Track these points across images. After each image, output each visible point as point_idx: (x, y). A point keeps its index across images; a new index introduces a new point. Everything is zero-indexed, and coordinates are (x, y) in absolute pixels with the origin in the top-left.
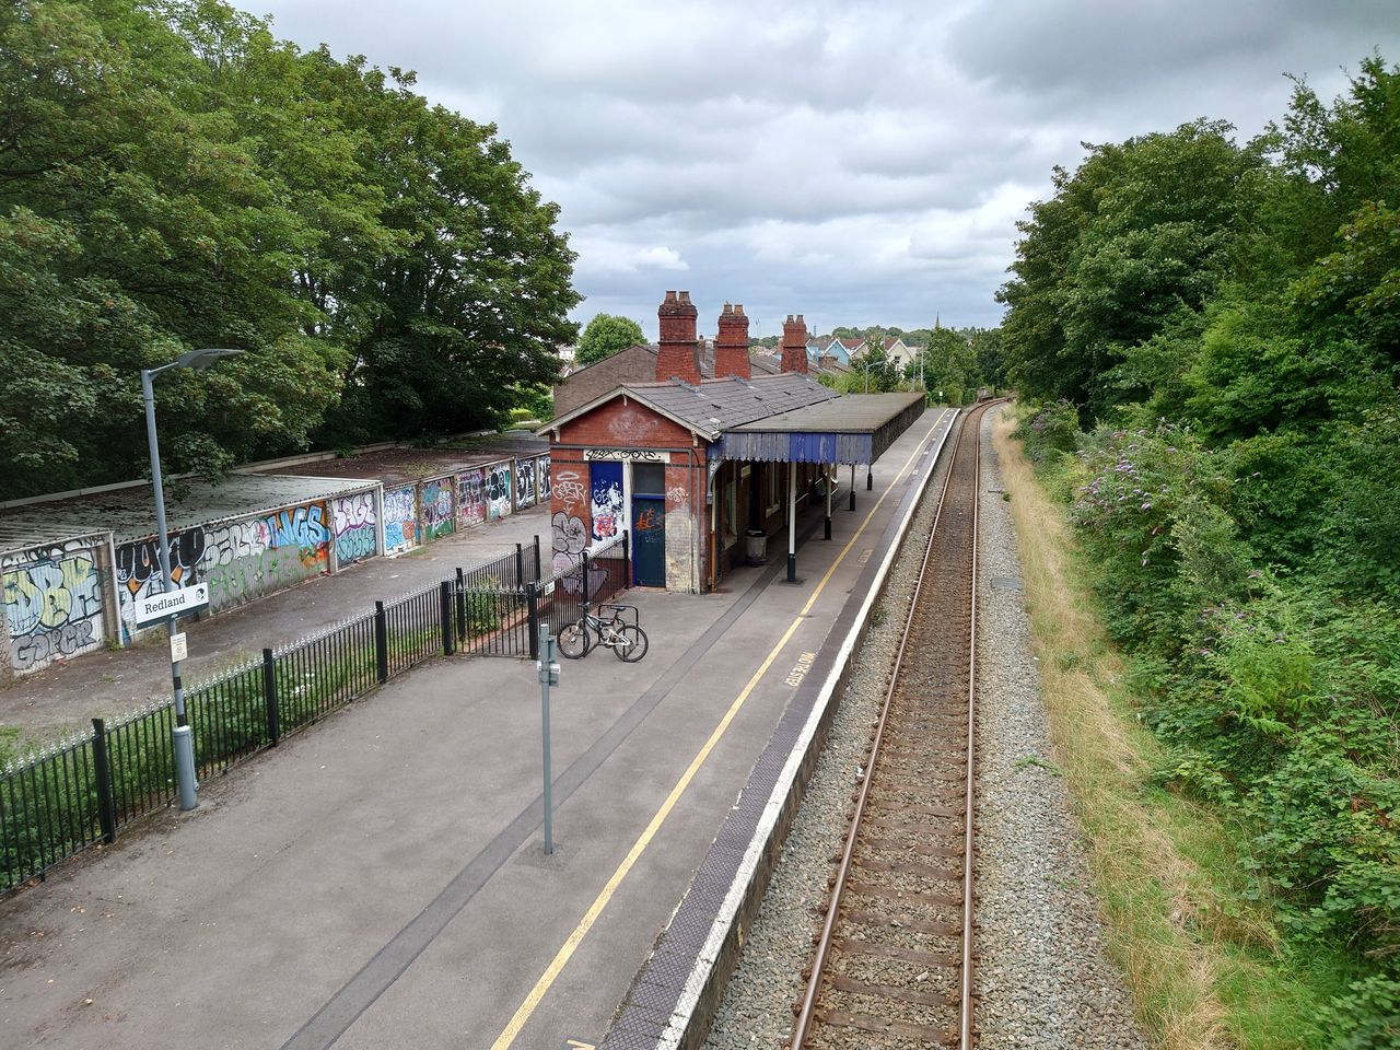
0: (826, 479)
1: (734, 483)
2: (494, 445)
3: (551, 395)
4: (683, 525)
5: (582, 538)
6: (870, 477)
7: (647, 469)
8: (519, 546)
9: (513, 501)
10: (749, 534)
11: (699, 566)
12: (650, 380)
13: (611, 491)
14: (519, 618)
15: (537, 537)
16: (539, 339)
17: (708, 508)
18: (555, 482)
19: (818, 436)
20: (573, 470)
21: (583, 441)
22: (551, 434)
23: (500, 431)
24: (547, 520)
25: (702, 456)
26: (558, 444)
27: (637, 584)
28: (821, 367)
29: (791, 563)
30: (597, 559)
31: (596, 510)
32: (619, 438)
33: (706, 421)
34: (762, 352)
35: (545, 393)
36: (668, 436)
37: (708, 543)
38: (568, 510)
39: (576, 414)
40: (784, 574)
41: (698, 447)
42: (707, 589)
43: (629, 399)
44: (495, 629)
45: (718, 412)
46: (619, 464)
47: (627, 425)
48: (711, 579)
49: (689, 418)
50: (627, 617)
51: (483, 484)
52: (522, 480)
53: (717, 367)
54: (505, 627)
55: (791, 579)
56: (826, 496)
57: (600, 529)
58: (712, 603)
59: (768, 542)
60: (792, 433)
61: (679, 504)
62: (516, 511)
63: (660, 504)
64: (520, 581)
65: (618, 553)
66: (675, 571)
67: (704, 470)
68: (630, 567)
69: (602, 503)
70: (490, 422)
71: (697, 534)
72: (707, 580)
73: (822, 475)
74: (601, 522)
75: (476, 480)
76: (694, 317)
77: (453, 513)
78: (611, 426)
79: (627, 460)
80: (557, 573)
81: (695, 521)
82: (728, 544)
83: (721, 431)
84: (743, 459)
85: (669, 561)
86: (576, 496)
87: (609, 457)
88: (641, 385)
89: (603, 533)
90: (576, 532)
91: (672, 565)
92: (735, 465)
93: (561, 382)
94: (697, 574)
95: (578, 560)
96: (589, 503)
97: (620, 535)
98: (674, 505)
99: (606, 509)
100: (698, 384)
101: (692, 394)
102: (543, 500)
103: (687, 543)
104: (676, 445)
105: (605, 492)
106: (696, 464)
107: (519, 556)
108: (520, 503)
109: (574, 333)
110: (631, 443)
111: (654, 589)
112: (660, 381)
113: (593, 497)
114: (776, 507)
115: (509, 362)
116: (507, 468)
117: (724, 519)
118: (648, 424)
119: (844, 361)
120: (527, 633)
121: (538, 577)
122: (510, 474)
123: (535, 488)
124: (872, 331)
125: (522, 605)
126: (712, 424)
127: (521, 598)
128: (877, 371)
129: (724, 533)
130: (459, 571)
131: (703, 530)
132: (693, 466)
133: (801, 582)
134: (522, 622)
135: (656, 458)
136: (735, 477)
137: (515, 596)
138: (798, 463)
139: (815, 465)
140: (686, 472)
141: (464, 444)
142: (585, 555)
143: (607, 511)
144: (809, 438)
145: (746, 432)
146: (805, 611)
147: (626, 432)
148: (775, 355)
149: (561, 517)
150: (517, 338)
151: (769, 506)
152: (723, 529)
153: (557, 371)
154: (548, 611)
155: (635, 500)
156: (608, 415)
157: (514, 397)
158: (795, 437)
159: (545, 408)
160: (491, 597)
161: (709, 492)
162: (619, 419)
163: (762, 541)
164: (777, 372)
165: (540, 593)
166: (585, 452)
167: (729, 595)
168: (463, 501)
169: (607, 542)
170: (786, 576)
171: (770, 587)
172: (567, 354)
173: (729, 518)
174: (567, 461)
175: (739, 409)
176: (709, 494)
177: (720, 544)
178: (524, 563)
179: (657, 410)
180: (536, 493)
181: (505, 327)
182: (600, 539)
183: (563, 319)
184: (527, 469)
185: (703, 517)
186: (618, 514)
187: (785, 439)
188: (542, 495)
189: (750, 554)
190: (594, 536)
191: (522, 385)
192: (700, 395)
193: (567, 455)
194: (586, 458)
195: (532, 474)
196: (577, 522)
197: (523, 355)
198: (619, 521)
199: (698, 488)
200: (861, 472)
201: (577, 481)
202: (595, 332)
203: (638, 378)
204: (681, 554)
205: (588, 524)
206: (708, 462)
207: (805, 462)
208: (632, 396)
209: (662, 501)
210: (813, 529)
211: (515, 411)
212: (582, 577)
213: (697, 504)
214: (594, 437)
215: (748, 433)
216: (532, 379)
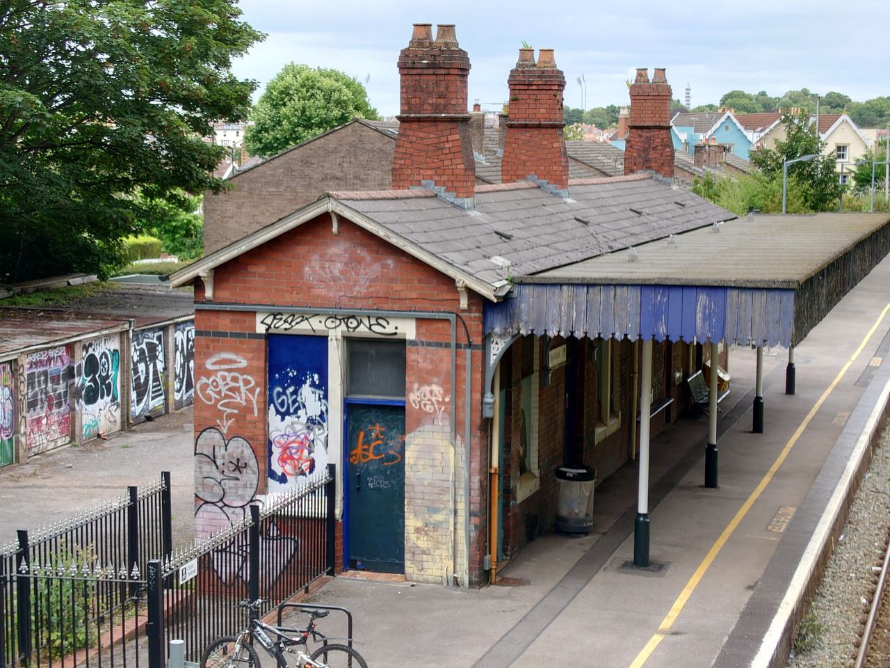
0: (707, 372)
1: (535, 378)
2: (92, 303)
3: (199, 212)
4: (438, 456)
5: (250, 477)
6: (791, 370)
7: (372, 350)
8: (133, 490)
9: (125, 406)
10: (563, 476)
11: (468, 532)
12: (381, 186)
13: (307, 392)
14: (130, 626)
15: (167, 475)
16: (179, 109)
17: (486, 424)
18: (202, 371)
19: (694, 292)
20: (236, 351)
21: (256, 296)
22: (197, 283)
23: (103, 277)
24: (186, 442)
25: (475, 327)
26: (209, 302)
27: (351, 565)
28: (698, 163)
29: (641, 531)
30: (278, 519)
31: (278, 427)
32: (323, 292)
33: (485, 263)
34: (591, 135)
35: (188, 208)
36: (412, 288)
37: (486, 490)
38: (226, 425)
39: (243, 248)
40: (627, 551)
41: (469, 310)
42: (483, 577)
43: (342, 220)
44: (86, 646)
45: (505, 246)
46: (323, 340)
47: (337, 268)
48: (490, 560)
49: (452, 256)
50: (332, 628)
51: (70, 374)
52: (142, 367)
53: (505, 162)
54: (106, 642)
55: (642, 561)
56: (708, 404)
57: (283, 460)
58: (490, 603)
59: (598, 491)
60: (644, 286)
61: (432, 417)
62: (129, 424)
63: (395, 414)
64: (133, 558)
65: (317, 507)
66: (423, 543)
67: (479, 352)
68: (339, 533)
69: (287, 413)
70: (88, 261)
71: (464, 474)
72: (481, 562)
73: (700, 364)
74: (286, 448)
75: (58, 367)
76: (464, 71)
77: (15, 427)
78: (307, 269)
79: (336, 333)
80: (202, 543)
81: (462, 449)
82: (524, 490)
83: (512, 281)
84: (552, 333)
85: (411, 523)
86: (240, 399)
87: (303, 327)
88: (363, 194)
89: (288, 468)
90: (239, 466)
91: (418, 530)
92: (537, 344)
93: (217, 188)
94: (463, 548)
95: (242, 519)
96: (265, 412)
97: (320, 474)
98: (423, 417)
99: (297, 423)
100: (470, 194)
101: (459, 212)
102: (179, 404)
103: (445, 491)
104: (427, 305)
105: (295, 392)
106: (464, 342)
107: (133, 510)
108: (137, 409)
109: (243, 100)
110: (345, 301)
111: (382, 577)
112: (399, 187)
113: (271, 401)
114: (613, 424)
115: (124, 151)
116: (114, 345)
118: (377, 267)
119: (741, 154)
120: (144, 655)
121: (167, 549)
122: (120, 356)
123: (166, 383)
124: (795, 98)
125: (136, 603)
126: (496, 269)
127: (135, 588)
128: (802, 172)
129: (515, 472)
130: (23, 535)
131: (476, 465)
132: (458, 346)
133: (660, 567)
134: (136, 634)
135: (390, 329)
136: (536, 367)
137: (123, 585)
138: (655, 343)
139: (687, 347)
140: (445, 357)
141: (37, 301)
142: (255, 510)
143: (298, 427)
144: (676, 295)
145: (559, 284)
146: (667, 623)
147: (335, 279)
148: (614, 141)
149: (212, 437)
150: (139, 107)
151: (601, 420)
152: (514, 464)
153: (211, 168)
154: (184, 615)
155: (351, 409)
156: (301, 250)
157: (129, 214)
158: (650, 293)
159: (188, 234)
160: (81, 587)
161: (488, 394)
162: (322, 257)
163: (588, 488)
164: (616, 172)
165: (170, 581)
166: (259, 318)
167: (522, 590)
168: (32, 405)
169: (297, 485)
170: (630, 556)
171: (600, 577)
172: (228, 136)
173: (524, 442)
174: (225, 334)
175: (547, 239)
176: (489, 398)
177: (507, 493)
178: (141, 522)
179: (394, 240)
180: (167, 393)
181: (117, 87)
182: (283, 479)
183: (223, 74)
184: (152, 348)
185: (476, 440)
186: (318, 434)
187: (633, 295)
188: (177, 396)
189: (564, 512)
190: (272, 474)
191: (147, 193)
192: (474, 214)
193: (224, 323)
194: (261, 329)
195: (161, 357)
196: (240, 448)
197: (150, 139)
198: (319, 447)
199: (466, 386)
200: (775, 359)
201: (242, 371)
202: (278, 97)
203: (360, 181)
204: (433, 510)
205: (262, 452)
206: (486, 338)
207: (668, 342)
208: (348, 214)
209: (400, 409)
210: (683, 466)
211: (130, 240)
212: (248, 551)
213: (466, 416)
214: (276, 289)
215: (561, 285)
216: (165, 183)
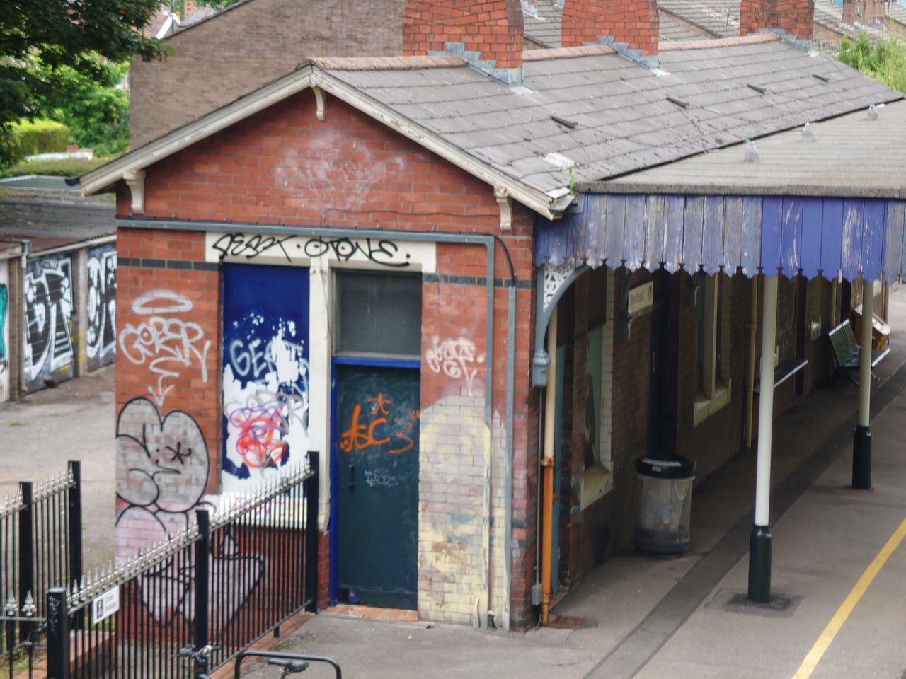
0: (858, 323)
1: (608, 330)
3: (122, 86)
4: (466, 441)
5: (197, 469)
7: (373, 288)
8: (26, 488)
9: (14, 366)
10: (647, 470)
11: (509, 551)
12: (387, 50)
13: (278, 346)
15: (75, 467)
17: (536, 397)
18: (126, 316)
19: (838, 207)
20: (177, 287)
21: (206, 209)
22: (120, 189)
24: (102, 419)
25: (522, 255)
26: (137, 216)
27: (341, 597)
28: (848, 18)
29: (761, 552)
30: (235, 529)
31: (236, 397)
32: (300, 202)
33: (536, 163)
35: (108, 80)
36: (433, 201)
37: (535, 490)
38: (161, 395)
39: (188, 138)
40: (738, 580)
41: (513, 231)
42: (529, 615)
43: (331, 99)
45: (566, 139)
46: (300, 274)
47: (323, 169)
48: (541, 591)
49: (490, 153)
52: (39, 309)
53: (567, 15)
55: (761, 595)
56: (858, 369)
57: (243, 445)
58: (541, 654)
59: (696, 493)
60: (768, 197)
61: (458, 384)
62: (20, 393)
63: (407, 383)
64: (26, 585)
65: (293, 513)
66: (444, 566)
67: (527, 292)
68: (324, 551)
69: (250, 377)
71: (504, 467)
72: (528, 593)
73: (846, 311)
74: (248, 428)
78: (279, 170)
79: (320, 263)
80: (127, 565)
81: (502, 431)
82: (590, 492)
83: (576, 189)
84: (633, 265)
85: (428, 536)
86: (182, 357)
87: (273, 254)
88: (361, 62)
89: (251, 457)
90: (180, 454)
91: (437, 548)
92: (611, 280)
93: (148, 52)
94: (502, 572)
95: (184, 530)
96: (217, 376)
97: (297, 466)
98: (444, 385)
99: (262, 394)
100: (515, 62)
101: (499, 89)
102: (94, 364)
103: (476, 491)
104: (452, 223)
105: (262, 348)
106: (506, 277)
107: (26, 516)
108: (32, 371)
110: (334, 217)
111: (384, 614)
112: (413, 52)
113: (227, 360)
114: (720, 398)
117: (580, 428)
118: (380, 168)
121: (76, 572)
122: (8, 294)
123: (75, 333)
125: (30, 651)
126: (551, 171)
127: (28, 629)
129: (578, 465)
131: (521, 454)
132: (497, 283)
133: (784, 604)
135: (399, 257)
136: (610, 314)
137: (11, 624)
138: (782, 279)
139: (827, 285)
140: (479, 298)
142: (203, 517)
143: (266, 398)
144: (814, 210)
145: (643, 194)
147: (319, 185)
149: (138, 410)
151: (702, 391)
152: (577, 454)
153: (140, 23)
154: (100, 667)
155: (340, 371)
156: (271, 142)
157: (21, 88)
158: (776, 208)
159: (107, 118)
161: (540, 353)
162: (302, 153)
163: (681, 490)
164: (728, 31)
165: (79, 619)
166: (210, 240)
167: (586, 635)
169: (263, 482)
170: (743, 587)
171: (699, 616)
173: (592, 422)
174: (160, 264)
175: (627, 128)
176: (540, 359)
177: (567, 495)
178: (37, 533)
179: (406, 129)
180: (76, 347)
182: (243, 473)
184: (55, 282)
185: (522, 419)
186: (294, 408)
187: (748, 212)
188: (91, 352)
189: (648, 522)
190: (228, 465)
191: (48, 58)
192: (521, 91)
193: (160, 248)
194: (212, 256)
195: (67, 294)
196: (182, 427)
198: (295, 427)
199: (509, 341)
201: (186, 316)
203: (357, 44)
204: (460, 519)
205: (212, 433)
206: (538, 271)
207: (801, 279)
208: (339, 91)
209: (413, 374)
210: (821, 459)
211: (23, 126)
212: (193, 575)
213: (508, 383)
214: (235, 200)
215: (647, 195)
216: (73, 43)
